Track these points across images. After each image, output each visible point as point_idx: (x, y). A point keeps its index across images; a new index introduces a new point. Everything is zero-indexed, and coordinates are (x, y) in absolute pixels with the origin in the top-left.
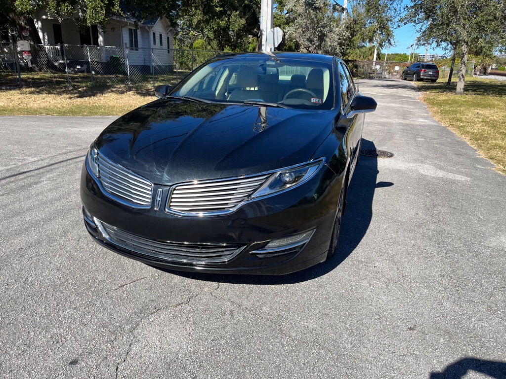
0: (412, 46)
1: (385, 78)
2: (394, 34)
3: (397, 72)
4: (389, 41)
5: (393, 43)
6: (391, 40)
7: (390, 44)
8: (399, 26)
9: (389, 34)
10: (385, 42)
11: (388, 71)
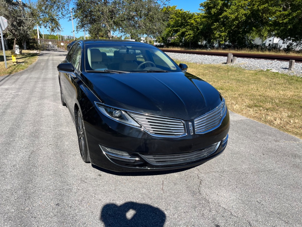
0: (74, 31)
1: (56, 50)
2: (60, 24)
3: (63, 46)
4: (58, 28)
5: (61, 29)
6: (59, 27)
7: (58, 29)
8: (70, 20)
9: (57, 24)
10: (55, 28)
11: (57, 46)
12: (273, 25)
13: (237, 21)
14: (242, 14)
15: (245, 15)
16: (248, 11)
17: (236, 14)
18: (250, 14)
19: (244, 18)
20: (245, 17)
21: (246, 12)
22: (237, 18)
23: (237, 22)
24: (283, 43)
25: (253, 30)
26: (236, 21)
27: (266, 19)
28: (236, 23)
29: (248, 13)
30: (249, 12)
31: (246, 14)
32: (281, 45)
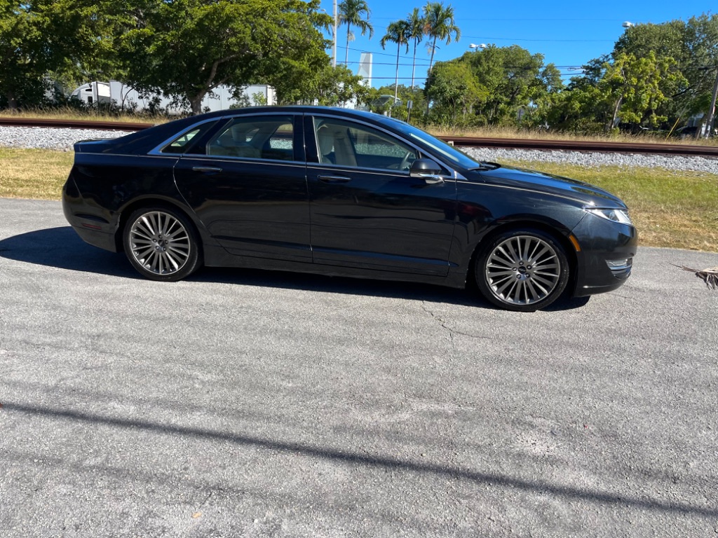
12: (119, 56)
13: (18, 37)
14: (28, 22)
15: (36, 24)
16: (43, 17)
17: (14, 20)
18: (49, 26)
19: (36, 33)
20: (38, 30)
21: (40, 19)
22: (15, 32)
23: (19, 41)
24: (141, 97)
25: (65, 64)
26: (15, 39)
27: (85, 40)
28: (16, 42)
29: (44, 23)
30: (47, 18)
31: (39, 22)
32: (134, 101)
